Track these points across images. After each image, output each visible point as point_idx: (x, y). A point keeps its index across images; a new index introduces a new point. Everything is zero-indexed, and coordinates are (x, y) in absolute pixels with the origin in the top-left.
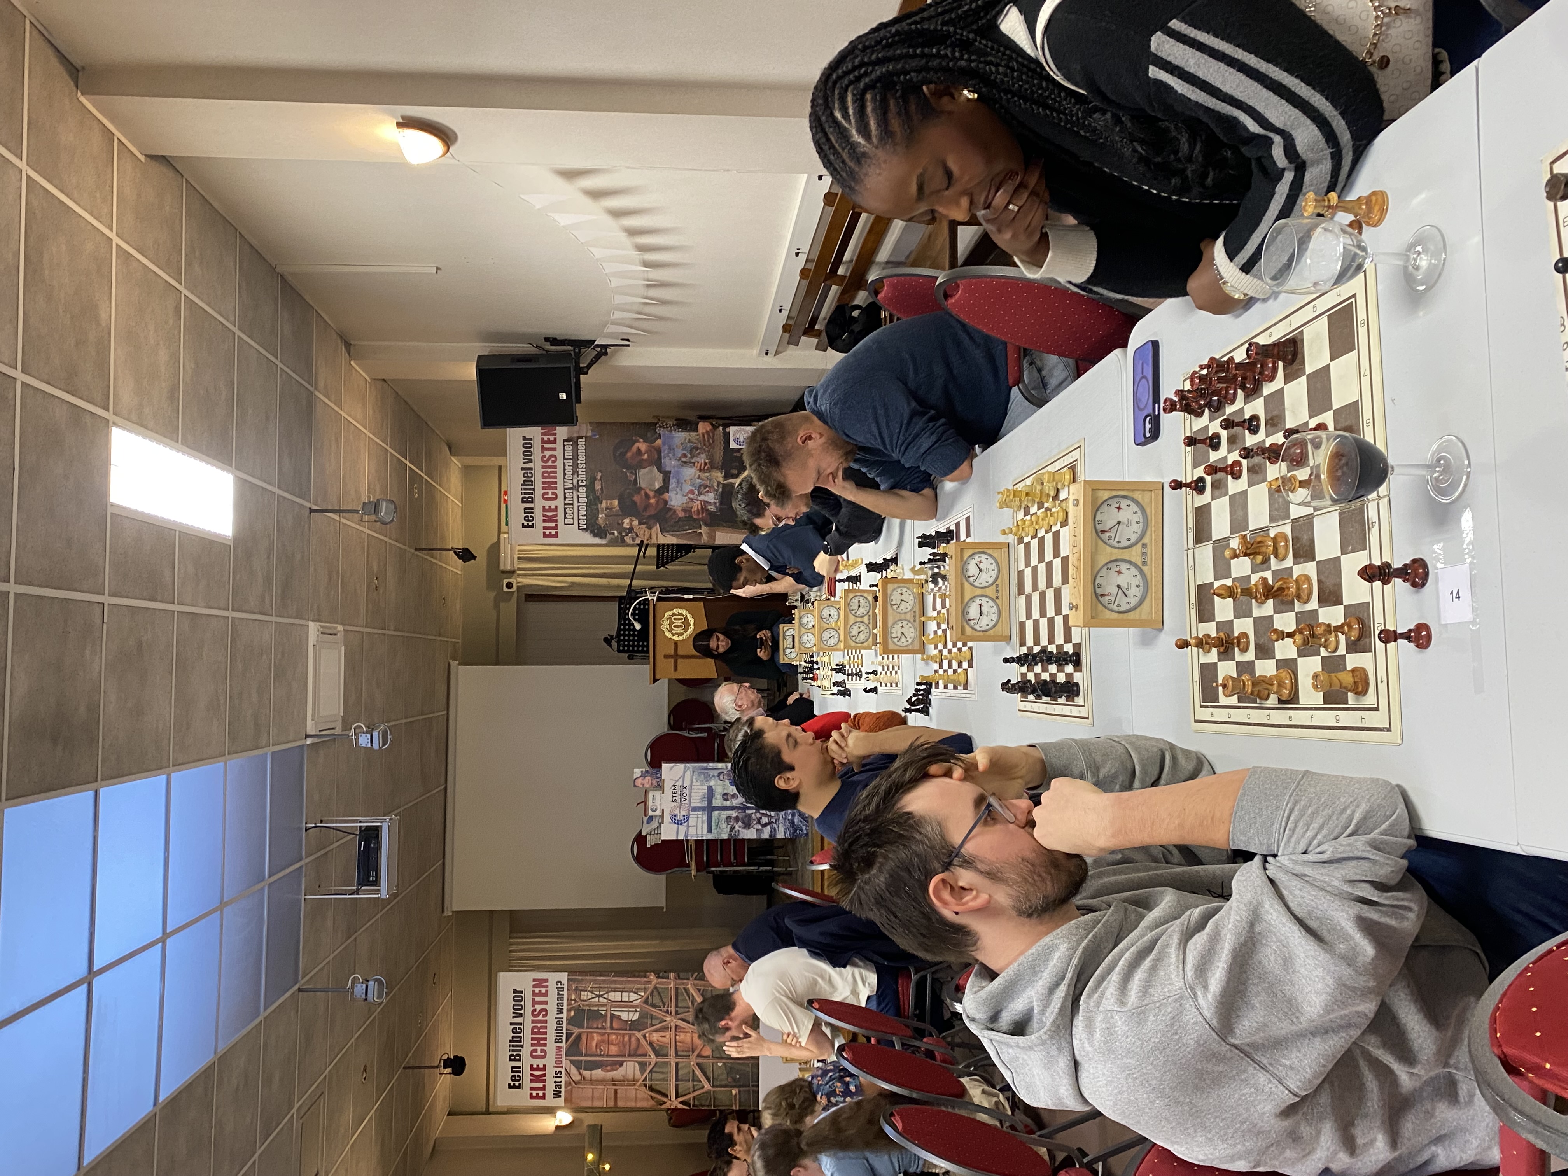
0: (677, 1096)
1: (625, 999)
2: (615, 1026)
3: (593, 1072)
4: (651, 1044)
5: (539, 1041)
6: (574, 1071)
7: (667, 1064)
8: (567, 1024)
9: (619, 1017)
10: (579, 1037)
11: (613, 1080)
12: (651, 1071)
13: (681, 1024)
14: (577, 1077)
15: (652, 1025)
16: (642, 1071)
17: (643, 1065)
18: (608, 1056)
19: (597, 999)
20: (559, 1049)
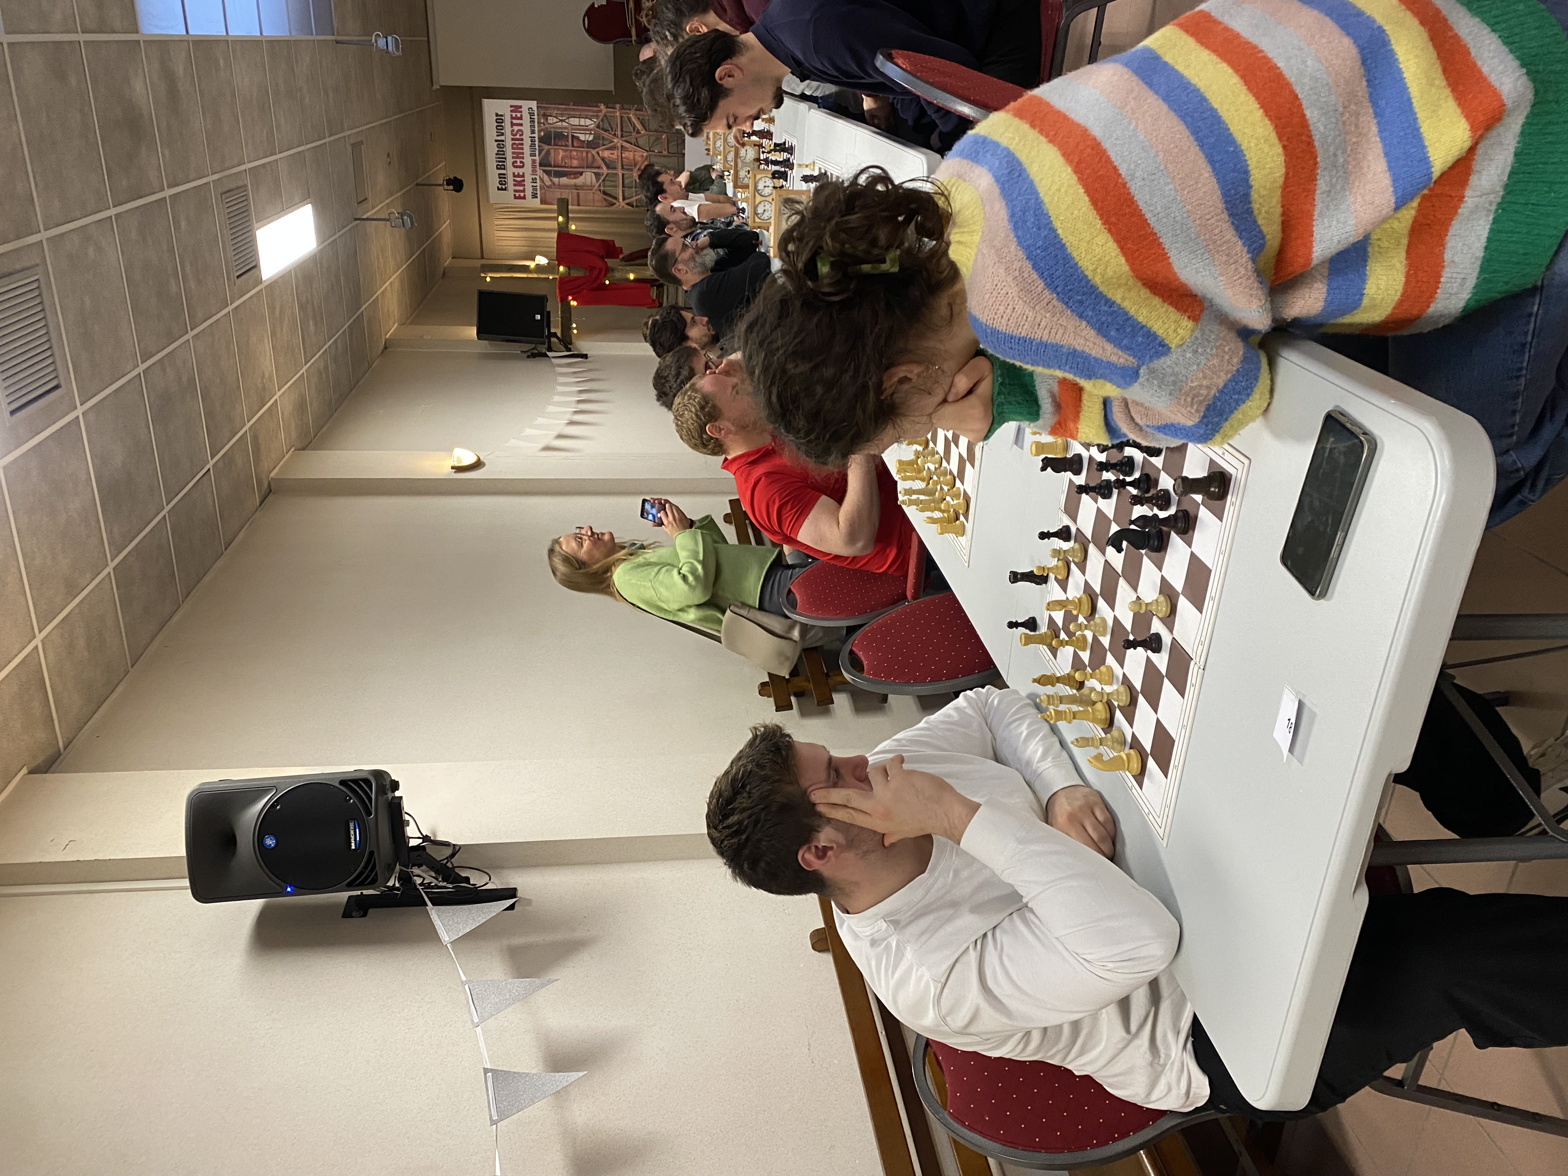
0: (624, 199)
1: (582, 123)
2: (575, 144)
3: (561, 179)
4: (603, 159)
5: (518, 155)
6: (546, 177)
7: (616, 174)
8: (540, 141)
9: (578, 138)
10: (548, 153)
11: (575, 186)
12: (603, 180)
13: (625, 144)
14: (548, 183)
15: (604, 145)
16: (598, 179)
17: (597, 175)
18: (571, 167)
19: (560, 124)
20: (534, 161)
